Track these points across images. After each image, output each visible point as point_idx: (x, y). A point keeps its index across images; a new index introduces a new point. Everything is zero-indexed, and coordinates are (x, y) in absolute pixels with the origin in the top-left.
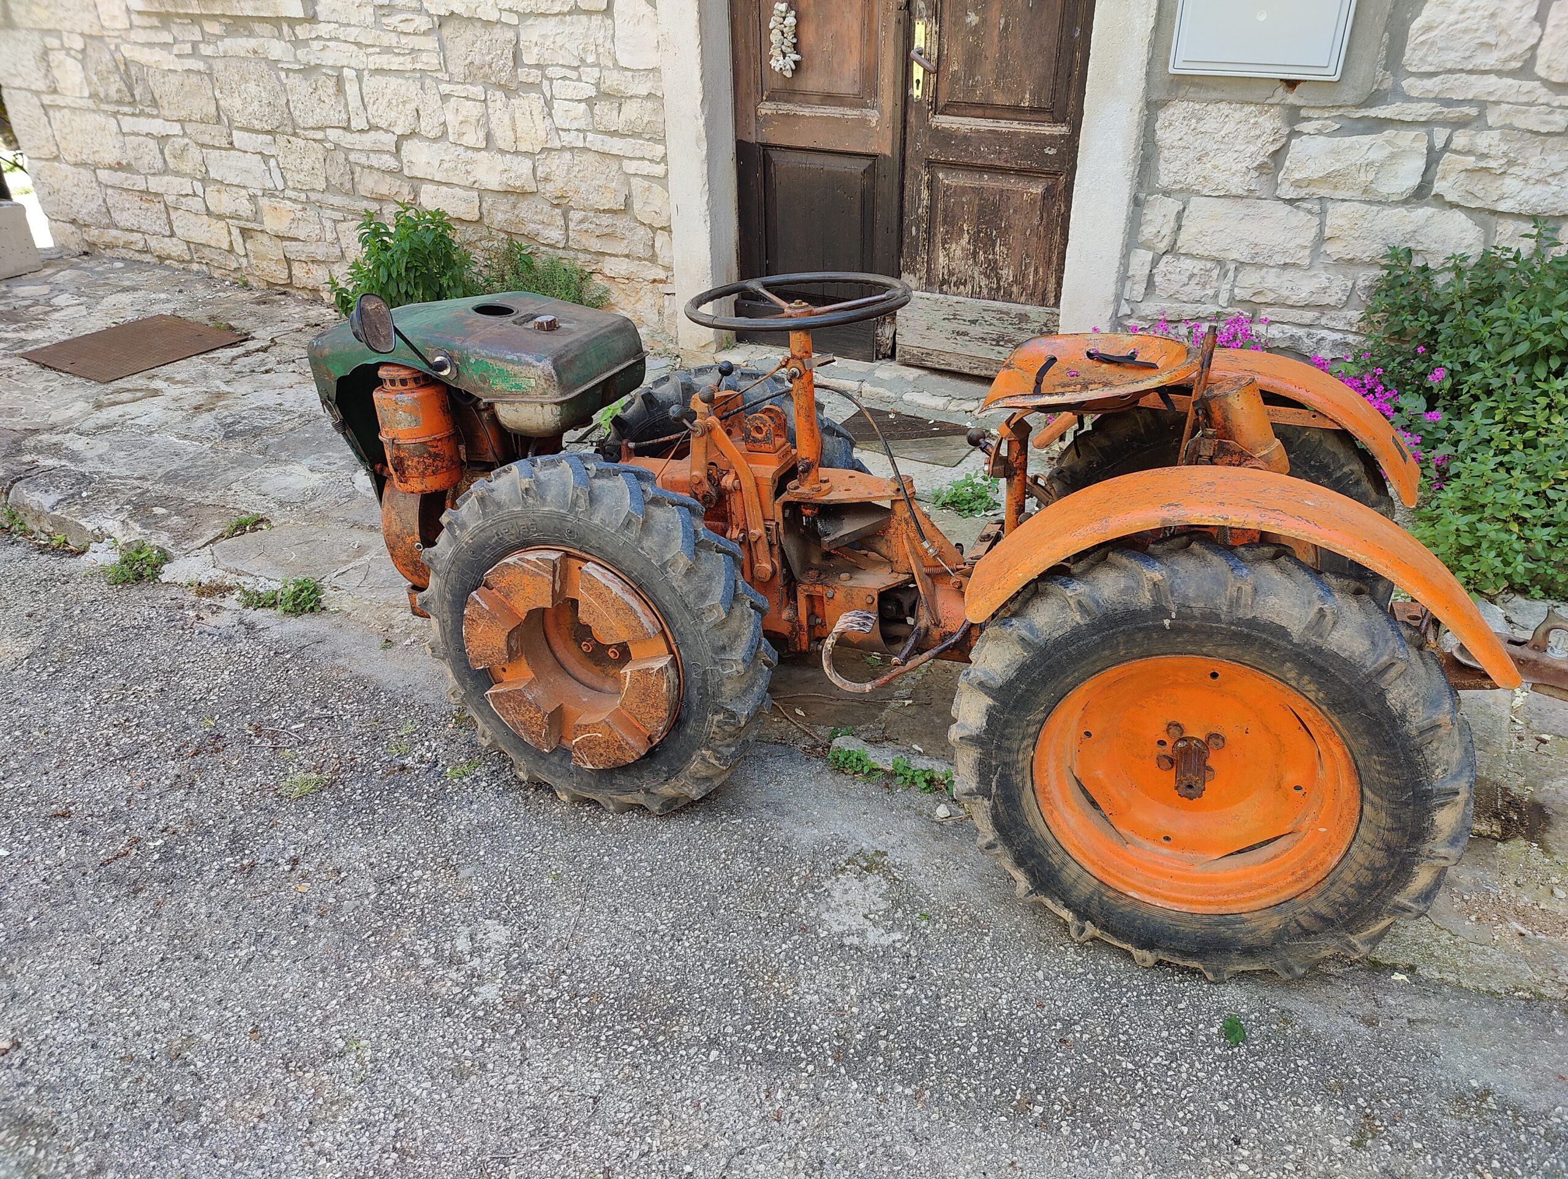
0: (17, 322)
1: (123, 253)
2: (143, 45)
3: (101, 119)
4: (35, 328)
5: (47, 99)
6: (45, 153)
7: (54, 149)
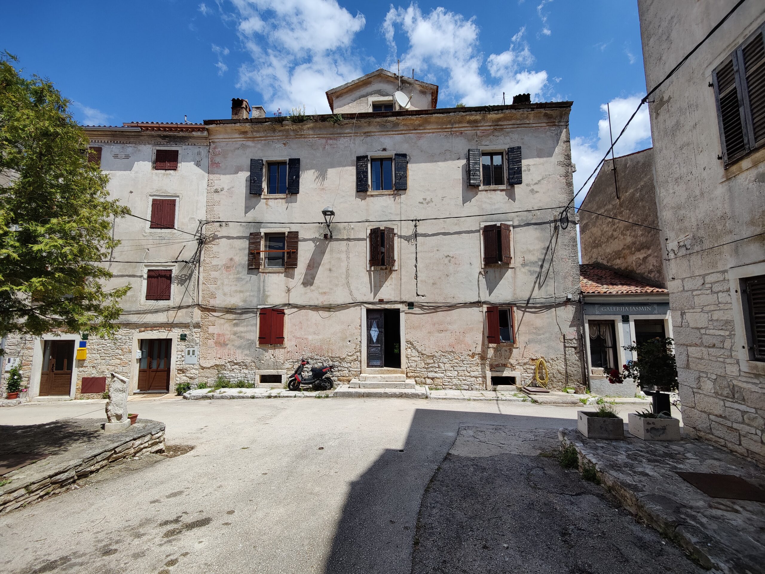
0: (673, 459)
1: (714, 444)
2: (744, 382)
3: (717, 400)
4: (680, 463)
5: (695, 390)
6: (690, 405)
7: (694, 405)
